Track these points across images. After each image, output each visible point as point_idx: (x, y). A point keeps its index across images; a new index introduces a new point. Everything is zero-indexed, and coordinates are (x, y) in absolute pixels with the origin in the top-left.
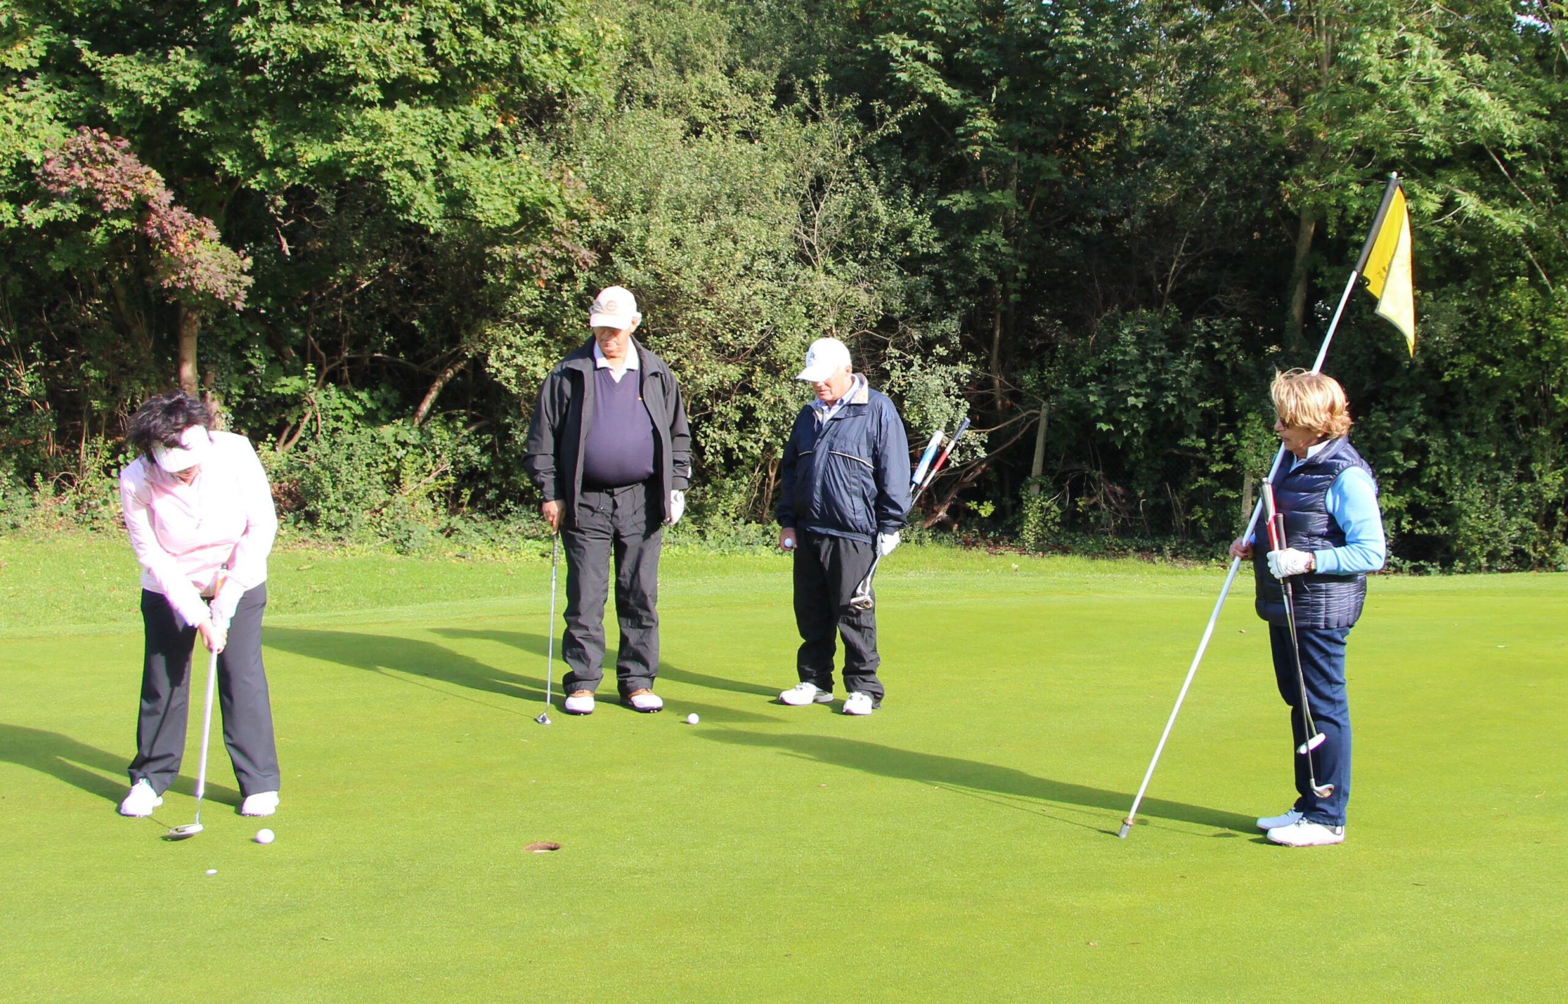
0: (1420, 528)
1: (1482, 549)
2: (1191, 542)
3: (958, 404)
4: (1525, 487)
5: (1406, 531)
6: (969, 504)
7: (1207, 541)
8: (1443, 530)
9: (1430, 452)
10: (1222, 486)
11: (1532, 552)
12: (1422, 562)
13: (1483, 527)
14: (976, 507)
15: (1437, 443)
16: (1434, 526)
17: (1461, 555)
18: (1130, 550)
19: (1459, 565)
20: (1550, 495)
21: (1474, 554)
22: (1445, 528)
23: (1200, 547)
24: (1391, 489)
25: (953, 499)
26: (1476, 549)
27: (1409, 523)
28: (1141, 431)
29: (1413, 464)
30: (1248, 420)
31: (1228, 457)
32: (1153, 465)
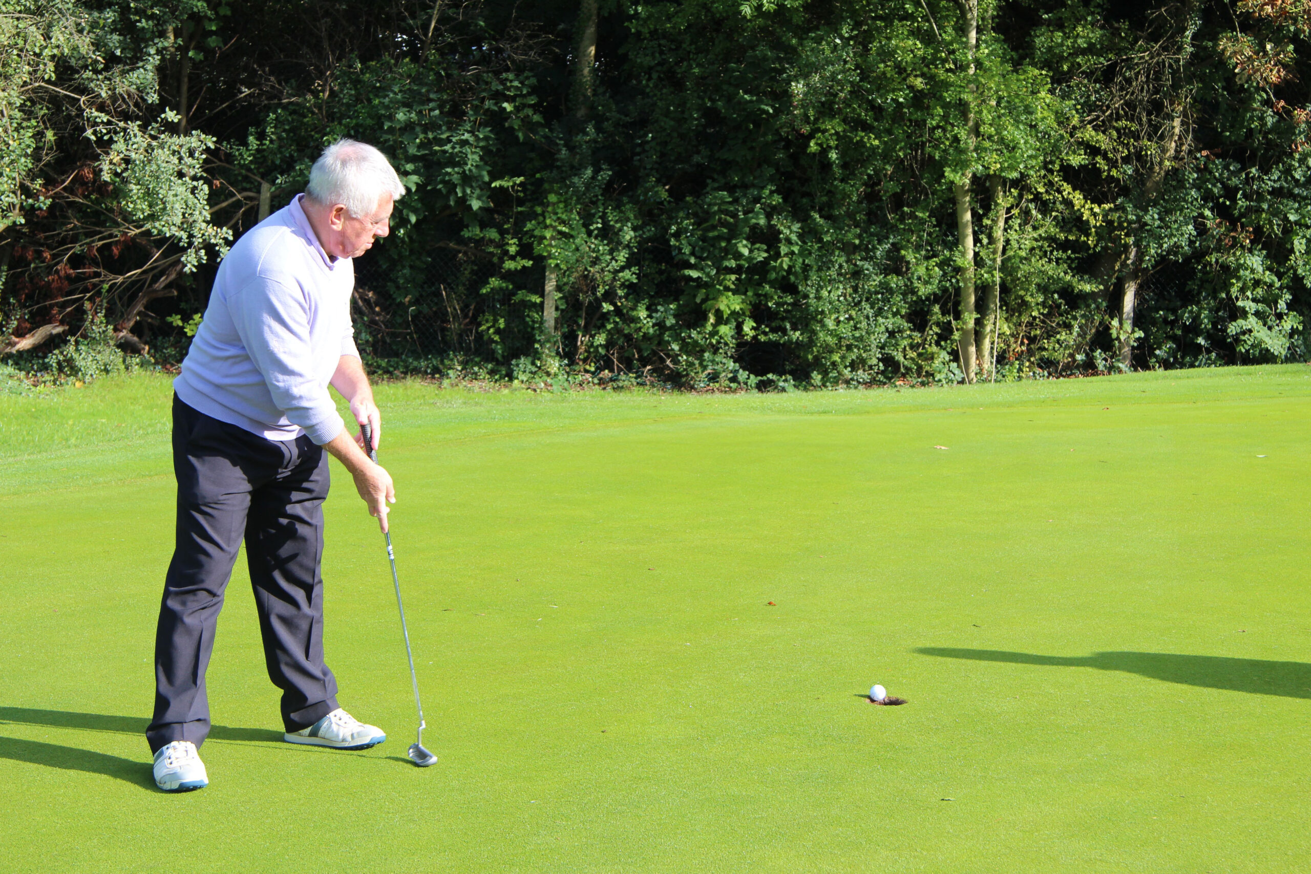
0: (765, 334)
1: (843, 358)
2: (477, 359)
3: (195, 188)
4: (894, 281)
5: (748, 338)
6: (169, 319)
7: (500, 358)
8: (796, 335)
9: (780, 241)
10: (520, 288)
11: (902, 359)
12: (770, 376)
13: (845, 330)
14: (180, 324)
15: (790, 230)
16: (784, 332)
17: (817, 364)
18: (397, 372)
19: (816, 377)
20: (924, 291)
21: (834, 364)
22: (798, 333)
23: (490, 366)
24: (732, 287)
25: (139, 314)
26: (836, 357)
27: (753, 328)
28: (413, 219)
29: (761, 256)
30: (548, 204)
31: (525, 251)
32: (418, 263)
